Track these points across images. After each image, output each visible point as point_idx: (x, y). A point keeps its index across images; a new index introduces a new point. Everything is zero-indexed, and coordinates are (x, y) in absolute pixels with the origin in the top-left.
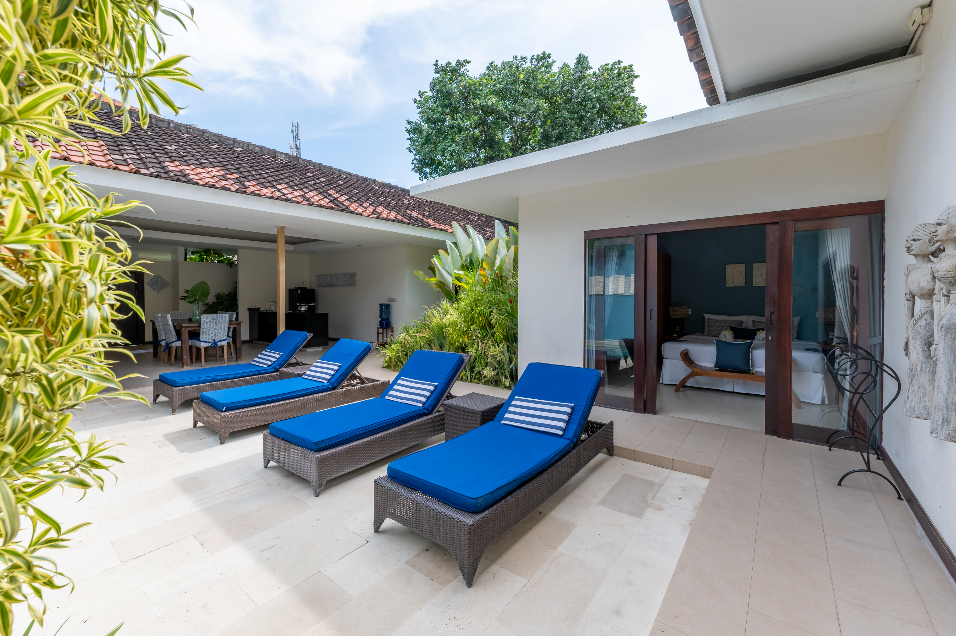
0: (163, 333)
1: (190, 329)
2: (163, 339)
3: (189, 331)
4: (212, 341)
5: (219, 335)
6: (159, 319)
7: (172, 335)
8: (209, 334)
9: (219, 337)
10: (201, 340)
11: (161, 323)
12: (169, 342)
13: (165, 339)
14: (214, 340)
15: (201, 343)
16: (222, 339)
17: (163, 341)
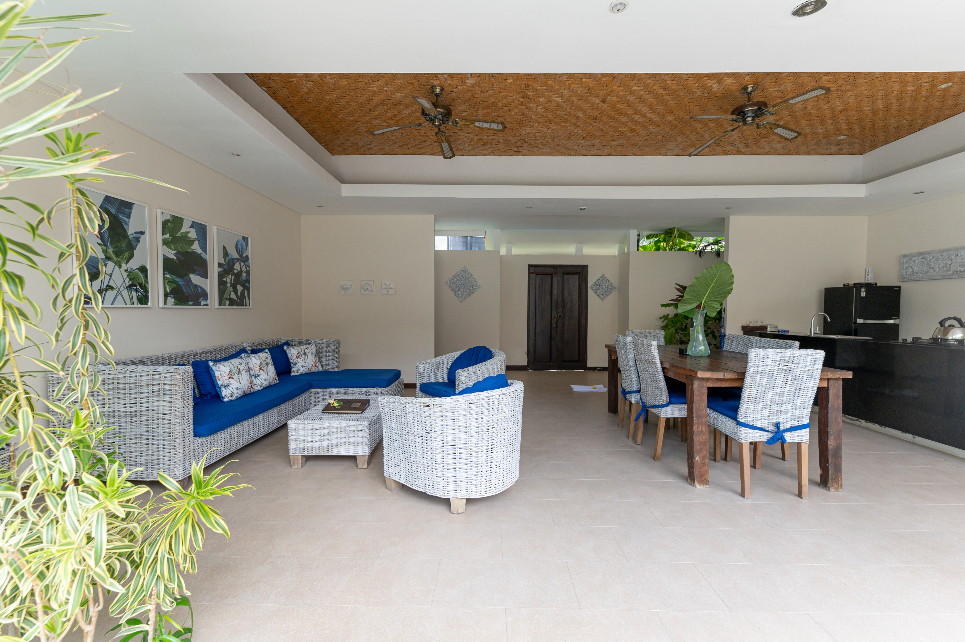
0: (634, 377)
1: (711, 385)
2: (635, 389)
3: (709, 389)
4: (771, 428)
5: (790, 411)
6: (628, 347)
7: (659, 389)
8: (764, 406)
9: (789, 417)
10: (741, 418)
11: (631, 356)
12: (650, 402)
13: (639, 391)
14: (778, 425)
15: (743, 429)
16: (795, 423)
17: (634, 395)
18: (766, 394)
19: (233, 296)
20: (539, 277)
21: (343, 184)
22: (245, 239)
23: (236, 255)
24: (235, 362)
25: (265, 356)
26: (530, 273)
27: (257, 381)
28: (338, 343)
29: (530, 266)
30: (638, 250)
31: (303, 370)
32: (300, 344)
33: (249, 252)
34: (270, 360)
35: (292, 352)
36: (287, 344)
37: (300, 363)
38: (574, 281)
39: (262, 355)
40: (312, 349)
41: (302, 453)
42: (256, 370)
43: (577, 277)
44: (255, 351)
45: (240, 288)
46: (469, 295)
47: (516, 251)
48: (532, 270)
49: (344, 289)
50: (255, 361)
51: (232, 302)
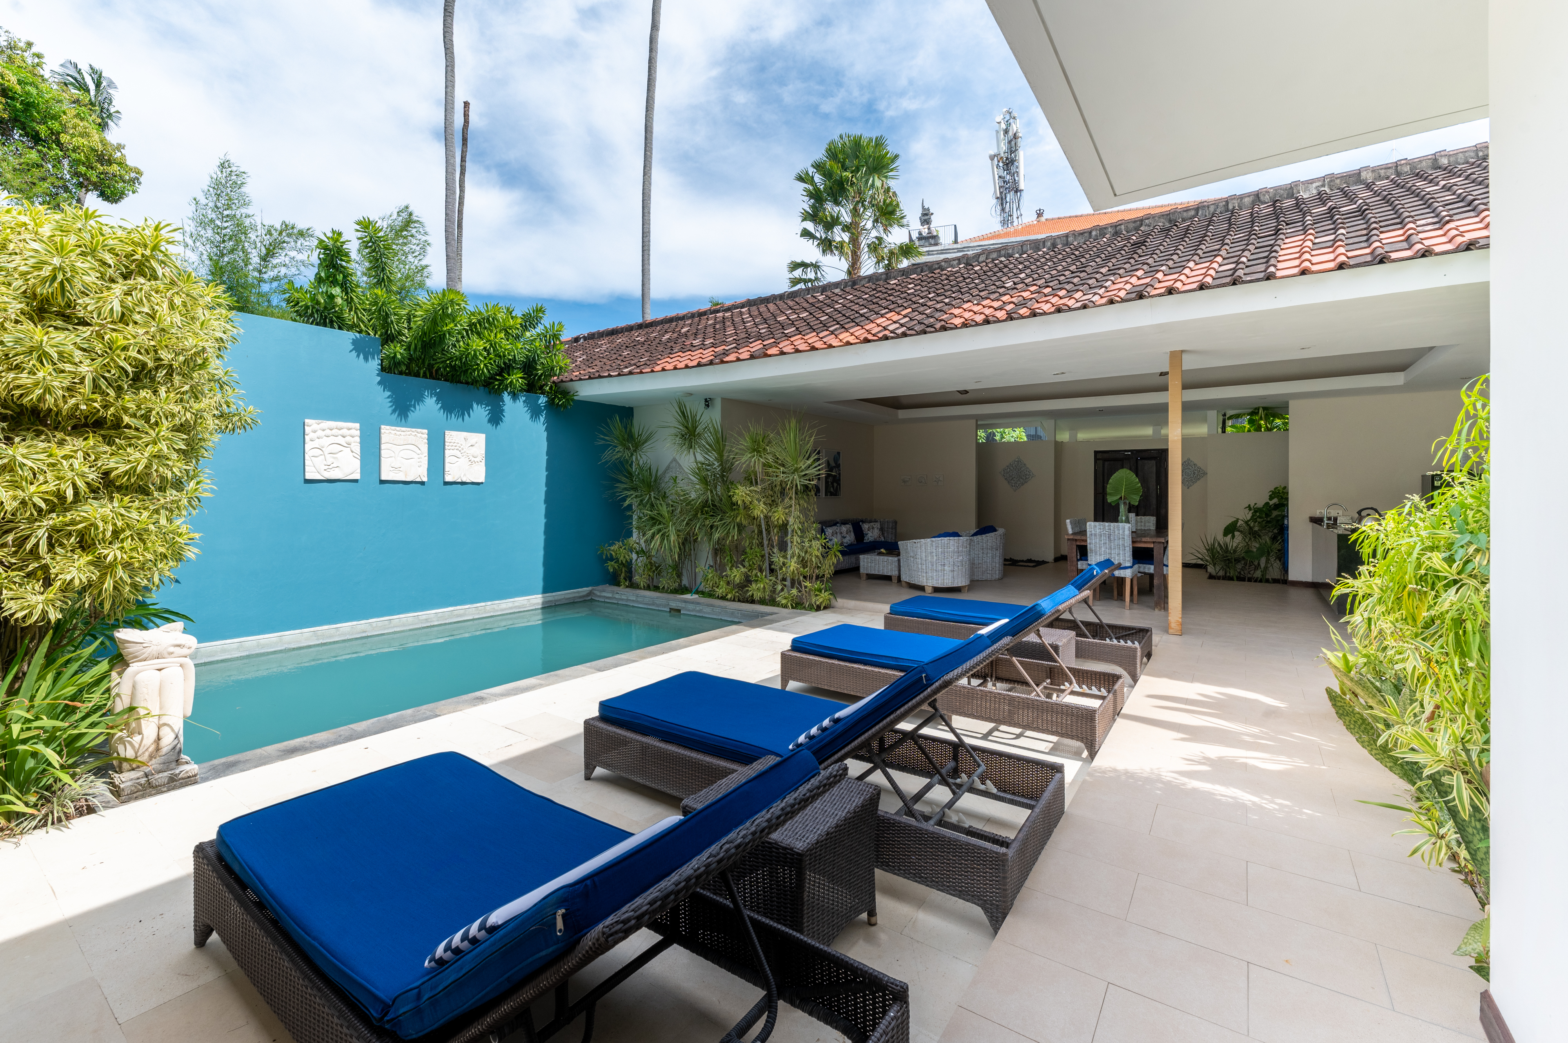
8: (1101, 555)
18: (1100, 548)
19: (832, 490)
20: (1106, 463)
21: (900, 411)
22: (839, 453)
23: (834, 465)
24: (835, 528)
25: (849, 526)
26: (1096, 459)
27: (845, 541)
28: (896, 522)
29: (1096, 453)
30: (1224, 431)
31: (871, 539)
32: (870, 522)
33: (841, 462)
34: (851, 529)
35: (865, 527)
36: (863, 522)
37: (870, 534)
38: (1151, 466)
39: (848, 526)
40: (878, 525)
41: (865, 572)
42: (844, 534)
43: (1154, 462)
44: (844, 524)
45: (835, 485)
46: (1023, 484)
47: (1082, 436)
48: (1099, 456)
49: (904, 482)
50: (844, 529)
51: (832, 494)
